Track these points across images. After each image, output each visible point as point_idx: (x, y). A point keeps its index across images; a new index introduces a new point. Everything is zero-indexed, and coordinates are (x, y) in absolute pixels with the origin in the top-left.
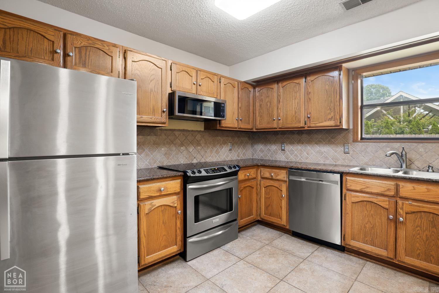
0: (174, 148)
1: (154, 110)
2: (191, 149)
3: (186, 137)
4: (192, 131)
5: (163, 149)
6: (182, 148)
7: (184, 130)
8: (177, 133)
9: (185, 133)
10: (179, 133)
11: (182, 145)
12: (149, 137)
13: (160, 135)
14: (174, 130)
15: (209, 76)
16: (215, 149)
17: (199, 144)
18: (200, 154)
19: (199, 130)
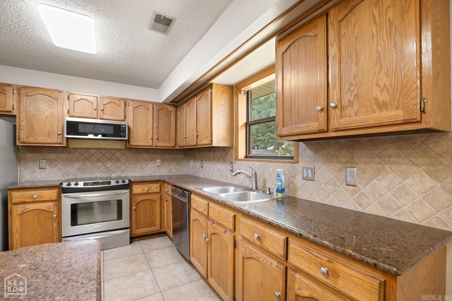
0: (89, 164)
1: (49, 133)
2: (109, 164)
3: (104, 155)
4: (111, 149)
5: (76, 165)
6: (98, 164)
7: (100, 149)
8: (92, 151)
9: (102, 151)
10: (95, 151)
11: (98, 160)
12: (61, 155)
13: (74, 153)
14: (90, 149)
15: (113, 101)
16: (139, 165)
17: (118, 160)
18: (120, 169)
19: (119, 148)
